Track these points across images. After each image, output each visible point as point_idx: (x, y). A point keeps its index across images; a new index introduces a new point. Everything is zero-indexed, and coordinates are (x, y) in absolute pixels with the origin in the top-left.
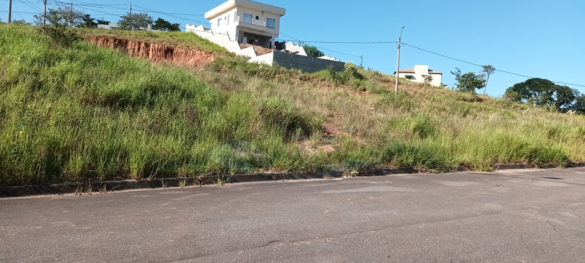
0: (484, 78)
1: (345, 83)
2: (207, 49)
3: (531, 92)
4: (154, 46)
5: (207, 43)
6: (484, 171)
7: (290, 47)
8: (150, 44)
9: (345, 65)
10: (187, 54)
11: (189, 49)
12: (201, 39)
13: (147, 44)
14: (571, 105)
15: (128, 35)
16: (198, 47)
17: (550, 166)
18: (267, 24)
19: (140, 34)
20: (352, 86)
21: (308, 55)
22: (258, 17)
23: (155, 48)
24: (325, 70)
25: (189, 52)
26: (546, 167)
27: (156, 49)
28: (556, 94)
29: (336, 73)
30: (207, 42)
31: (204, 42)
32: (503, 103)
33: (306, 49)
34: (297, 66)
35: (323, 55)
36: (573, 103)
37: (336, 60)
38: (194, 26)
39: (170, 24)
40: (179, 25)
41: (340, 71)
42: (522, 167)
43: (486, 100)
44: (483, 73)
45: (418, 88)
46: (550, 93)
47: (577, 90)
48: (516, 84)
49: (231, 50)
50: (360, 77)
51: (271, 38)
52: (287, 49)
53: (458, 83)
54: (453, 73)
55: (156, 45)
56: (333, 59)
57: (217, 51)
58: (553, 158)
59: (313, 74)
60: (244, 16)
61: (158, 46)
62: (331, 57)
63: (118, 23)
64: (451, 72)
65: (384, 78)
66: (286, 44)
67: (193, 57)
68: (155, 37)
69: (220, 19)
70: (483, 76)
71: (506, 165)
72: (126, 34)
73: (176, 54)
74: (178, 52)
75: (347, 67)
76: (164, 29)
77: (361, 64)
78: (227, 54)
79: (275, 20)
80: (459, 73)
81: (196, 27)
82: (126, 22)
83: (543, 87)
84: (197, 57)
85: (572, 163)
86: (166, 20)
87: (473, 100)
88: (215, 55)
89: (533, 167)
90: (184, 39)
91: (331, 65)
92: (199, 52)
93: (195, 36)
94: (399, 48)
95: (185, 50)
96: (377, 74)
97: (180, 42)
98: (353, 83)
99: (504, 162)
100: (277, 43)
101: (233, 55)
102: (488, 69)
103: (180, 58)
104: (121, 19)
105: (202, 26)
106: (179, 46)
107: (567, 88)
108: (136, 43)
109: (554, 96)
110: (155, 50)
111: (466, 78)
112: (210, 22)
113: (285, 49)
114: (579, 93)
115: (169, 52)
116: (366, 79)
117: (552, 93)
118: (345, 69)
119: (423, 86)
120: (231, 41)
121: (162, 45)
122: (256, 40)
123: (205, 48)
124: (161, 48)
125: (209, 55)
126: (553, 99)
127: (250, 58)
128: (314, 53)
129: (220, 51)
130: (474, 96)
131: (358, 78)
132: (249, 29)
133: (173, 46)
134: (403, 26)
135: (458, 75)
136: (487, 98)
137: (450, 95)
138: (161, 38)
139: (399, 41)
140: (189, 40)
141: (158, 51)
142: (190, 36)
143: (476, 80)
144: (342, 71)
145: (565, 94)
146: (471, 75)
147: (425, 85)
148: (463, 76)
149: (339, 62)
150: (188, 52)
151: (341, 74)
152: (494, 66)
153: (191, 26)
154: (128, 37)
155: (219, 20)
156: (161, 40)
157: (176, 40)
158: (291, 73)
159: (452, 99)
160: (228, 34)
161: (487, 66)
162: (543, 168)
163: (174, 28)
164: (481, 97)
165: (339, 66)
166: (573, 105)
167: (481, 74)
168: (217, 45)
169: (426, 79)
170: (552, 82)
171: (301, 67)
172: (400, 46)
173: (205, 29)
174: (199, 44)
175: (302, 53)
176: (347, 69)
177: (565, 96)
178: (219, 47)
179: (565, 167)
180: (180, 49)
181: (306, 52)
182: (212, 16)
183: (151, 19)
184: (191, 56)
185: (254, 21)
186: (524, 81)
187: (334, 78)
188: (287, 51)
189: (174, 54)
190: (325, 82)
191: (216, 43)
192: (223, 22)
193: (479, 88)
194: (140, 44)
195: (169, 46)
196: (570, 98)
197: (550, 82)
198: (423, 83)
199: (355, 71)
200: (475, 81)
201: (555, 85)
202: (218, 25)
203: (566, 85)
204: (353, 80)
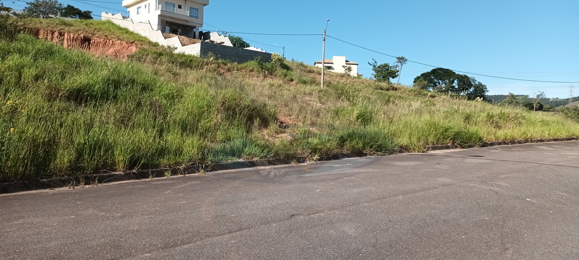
0: (398, 69)
1: (273, 74)
2: (128, 39)
3: (435, 80)
4: (69, 35)
5: (127, 33)
6: (419, 152)
7: (215, 37)
8: (65, 33)
9: (272, 56)
10: (106, 44)
11: (107, 39)
12: (120, 28)
13: (61, 33)
14: (469, 92)
15: (39, 23)
16: (117, 37)
17: (470, 147)
18: (190, 13)
19: (51, 22)
20: (279, 76)
21: (234, 45)
22: (181, 6)
23: (70, 37)
24: (252, 61)
25: (108, 41)
26: (466, 147)
27: (72, 38)
28: (457, 82)
29: (264, 64)
30: (127, 31)
31: (124, 31)
32: (415, 91)
33: (232, 39)
34: (225, 57)
35: (249, 46)
36: (471, 90)
37: (262, 51)
38: (110, 14)
39: (81, 11)
40: (91, 13)
41: (267, 62)
42: (447, 148)
43: (400, 89)
44: (397, 64)
45: (340, 78)
46: (451, 82)
47: (474, 78)
48: (423, 74)
49: (154, 40)
50: (287, 68)
51: (195, 27)
52: (212, 39)
53: (375, 74)
54: (370, 64)
55: (71, 34)
56: (259, 50)
57: (139, 40)
58: (471, 139)
59: (242, 65)
60: (166, 5)
61: (74, 35)
62: (257, 48)
63: (24, 10)
64: (369, 63)
65: (308, 69)
66: (211, 34)
67: (112, 47)
68: (69, 26)
69: (140, 7)
70: (397, 66)
71: (435, 147)
72: (36, 22)
73: (94, 44)
74: (96, 41)
75: (274, 58)
76: (74, 16)
77: (283, 55)
78: (150, 44)
79: (198, 9)
80: (375, 64)
81: (113, 15)
82: (33, 9)
83: (446, 76)
84: (117, 47)
85: (485, 143)
86: (76, 7)
87: (389, 89)
88: (137, 45)
89: (456, 147)
90: (101, 28)
91: (259, 56)
92: (119, 41)
93: (113, 24)
94: (325, 40)
95: (103, 39)
96: (302, 65)
97: (97, 31)
98: (280, 73)
99: (433, 144)
100: (201, 33)
101: (156, 45)
102: (401, 60)
103: (99, 48)
104: (27, 6)
105: (120, 14)
106: (97, 35)
107: (466, 77)
108: (49, 32)
109: (455, 84)
110: (71, 40)
111: (381, 68)
112: (128, 10)
113: (210, 39)
114: (476, 81)
115: (86, 41)
116: (292, 70)
117: (453, 82)
118: (272, 60)
119: (344, 76)
120: (153, 30)
121: (78, 34)
122: (179, 29)
123: (125, 37)
124: (77, 37)
125: (130, 45)
126: (454, 87)
127: (176, 48)
128: (239, 44)
129: (141, 41)
130: (389, 85)
131: (284, 69)
132: (172, 18)
133: (90, 35)
134: (328, 20)
135: (374, 66)
136: (400, 87)
137: (369, 85)
138: (76, 26)
139: (324, 33)
140: (107, 29)
141: (74, 41)
142: (107, 25)
143: (391, 71)
144: (269, 62)
145: (464, 82)
146: (386, 65)
147: (346, 75)
148: (379, 67)
149: (265, 53)
150: (106, 41)
151: (268, 65)
152: (406, 58)
153: (107, 14)
154: (38, 26)
155: (138, 8)
156: (76, 28)
157: (93, 29)
158: (219, 64)
159: (370, 88)
160: (150, 23)
161: (400, 57)
162: (464, 148)
163: (86, 16)
164: (395, 86)
165: (266, 57)
166: (471, 92)
167: (395, 65)
168: (138, 34)
169: (346, 69)
170: (453, 71)
171: (228, 58)
172: (325, 38)
173: (124, 18)
174: (118, 33)
175: (228, 43)
176: (274, 60)
177: (464, 84)
178: (140, 37)
179: (481, 147)
180: (98, 39)
181: (232, 43)
182: (131, 4)
183: (62, 6)
184: (110, 46)
185: (177, 10)
186: (429, 71)
187: (262, 68)
188: (212, 42)
189: (92, 44)
190: (254, 73)
191: (137, 33)
192: (143, 10)
193: (393, 78)
194: (53, 33)
195: (86, 35)
196: (468, 86)
197: (452, 71)
198: (344, 73)
199: (282, 62)
200: (389, 71)
201: (456, 74)
202: (138, 13)
203: (465, 74)
204: (280, 71)
